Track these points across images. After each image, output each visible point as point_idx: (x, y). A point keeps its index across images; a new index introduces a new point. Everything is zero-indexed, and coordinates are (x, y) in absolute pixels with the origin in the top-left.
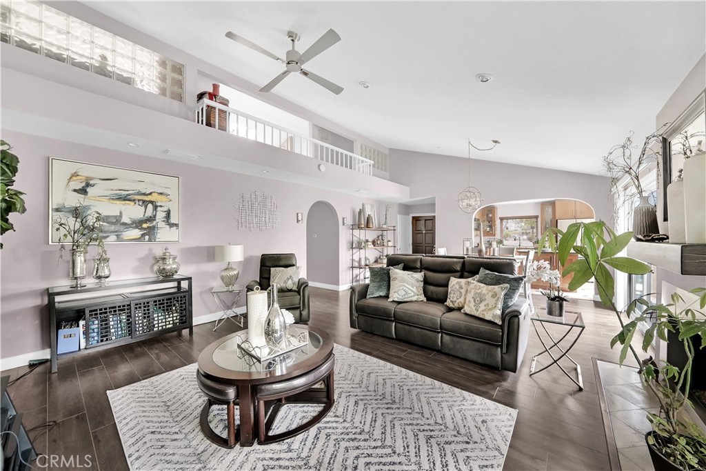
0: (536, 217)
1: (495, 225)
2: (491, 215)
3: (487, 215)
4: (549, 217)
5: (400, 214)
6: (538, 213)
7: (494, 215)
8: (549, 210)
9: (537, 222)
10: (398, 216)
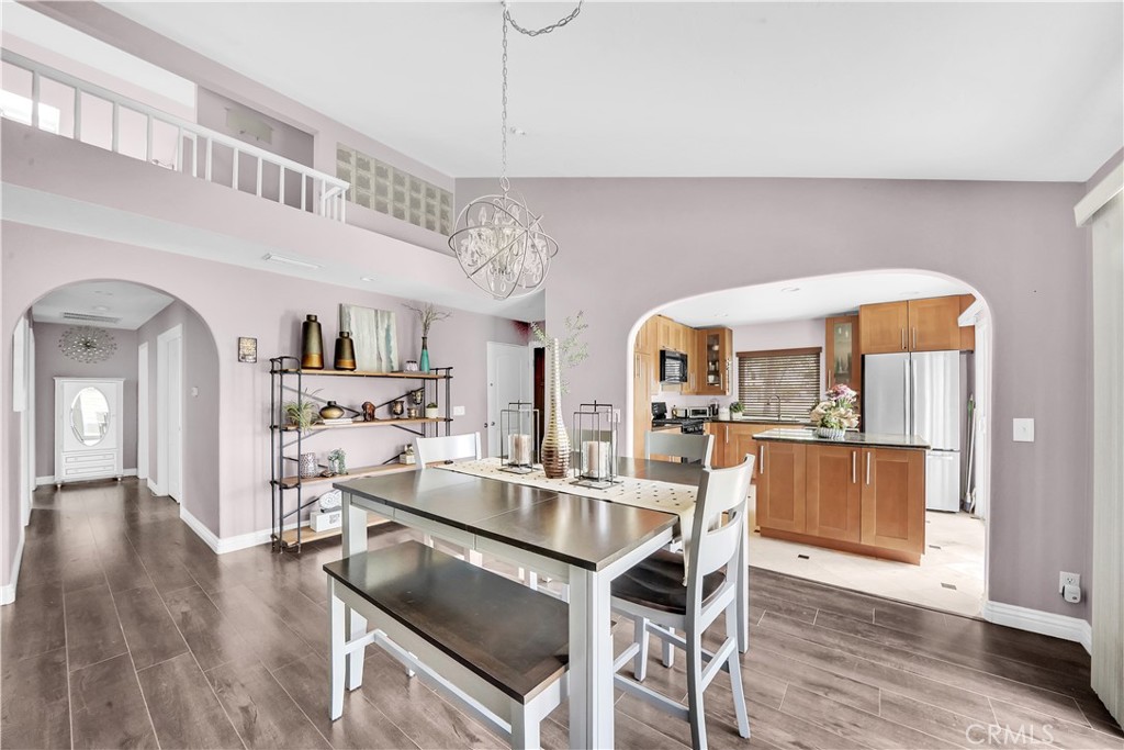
0: (816, 352)
1: (725, 368)
2: (716, 348)
3: (710, 347)
4: (844, 351)
5: (495, 340)
6: (820, 342)
7: (723, 348)
8: (845, 334)
9: (818, 362)
10: (490, 346)
